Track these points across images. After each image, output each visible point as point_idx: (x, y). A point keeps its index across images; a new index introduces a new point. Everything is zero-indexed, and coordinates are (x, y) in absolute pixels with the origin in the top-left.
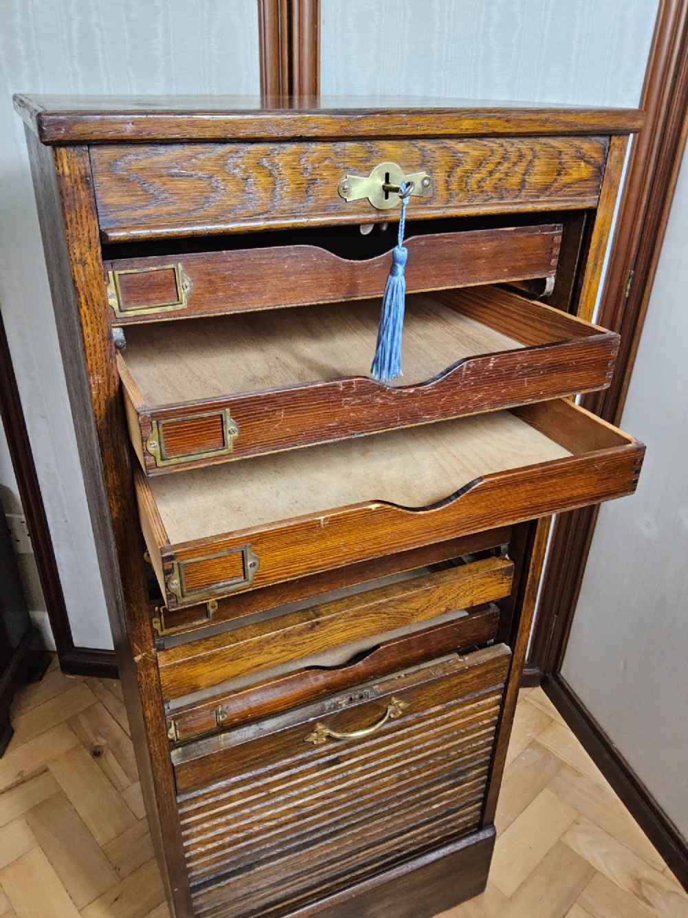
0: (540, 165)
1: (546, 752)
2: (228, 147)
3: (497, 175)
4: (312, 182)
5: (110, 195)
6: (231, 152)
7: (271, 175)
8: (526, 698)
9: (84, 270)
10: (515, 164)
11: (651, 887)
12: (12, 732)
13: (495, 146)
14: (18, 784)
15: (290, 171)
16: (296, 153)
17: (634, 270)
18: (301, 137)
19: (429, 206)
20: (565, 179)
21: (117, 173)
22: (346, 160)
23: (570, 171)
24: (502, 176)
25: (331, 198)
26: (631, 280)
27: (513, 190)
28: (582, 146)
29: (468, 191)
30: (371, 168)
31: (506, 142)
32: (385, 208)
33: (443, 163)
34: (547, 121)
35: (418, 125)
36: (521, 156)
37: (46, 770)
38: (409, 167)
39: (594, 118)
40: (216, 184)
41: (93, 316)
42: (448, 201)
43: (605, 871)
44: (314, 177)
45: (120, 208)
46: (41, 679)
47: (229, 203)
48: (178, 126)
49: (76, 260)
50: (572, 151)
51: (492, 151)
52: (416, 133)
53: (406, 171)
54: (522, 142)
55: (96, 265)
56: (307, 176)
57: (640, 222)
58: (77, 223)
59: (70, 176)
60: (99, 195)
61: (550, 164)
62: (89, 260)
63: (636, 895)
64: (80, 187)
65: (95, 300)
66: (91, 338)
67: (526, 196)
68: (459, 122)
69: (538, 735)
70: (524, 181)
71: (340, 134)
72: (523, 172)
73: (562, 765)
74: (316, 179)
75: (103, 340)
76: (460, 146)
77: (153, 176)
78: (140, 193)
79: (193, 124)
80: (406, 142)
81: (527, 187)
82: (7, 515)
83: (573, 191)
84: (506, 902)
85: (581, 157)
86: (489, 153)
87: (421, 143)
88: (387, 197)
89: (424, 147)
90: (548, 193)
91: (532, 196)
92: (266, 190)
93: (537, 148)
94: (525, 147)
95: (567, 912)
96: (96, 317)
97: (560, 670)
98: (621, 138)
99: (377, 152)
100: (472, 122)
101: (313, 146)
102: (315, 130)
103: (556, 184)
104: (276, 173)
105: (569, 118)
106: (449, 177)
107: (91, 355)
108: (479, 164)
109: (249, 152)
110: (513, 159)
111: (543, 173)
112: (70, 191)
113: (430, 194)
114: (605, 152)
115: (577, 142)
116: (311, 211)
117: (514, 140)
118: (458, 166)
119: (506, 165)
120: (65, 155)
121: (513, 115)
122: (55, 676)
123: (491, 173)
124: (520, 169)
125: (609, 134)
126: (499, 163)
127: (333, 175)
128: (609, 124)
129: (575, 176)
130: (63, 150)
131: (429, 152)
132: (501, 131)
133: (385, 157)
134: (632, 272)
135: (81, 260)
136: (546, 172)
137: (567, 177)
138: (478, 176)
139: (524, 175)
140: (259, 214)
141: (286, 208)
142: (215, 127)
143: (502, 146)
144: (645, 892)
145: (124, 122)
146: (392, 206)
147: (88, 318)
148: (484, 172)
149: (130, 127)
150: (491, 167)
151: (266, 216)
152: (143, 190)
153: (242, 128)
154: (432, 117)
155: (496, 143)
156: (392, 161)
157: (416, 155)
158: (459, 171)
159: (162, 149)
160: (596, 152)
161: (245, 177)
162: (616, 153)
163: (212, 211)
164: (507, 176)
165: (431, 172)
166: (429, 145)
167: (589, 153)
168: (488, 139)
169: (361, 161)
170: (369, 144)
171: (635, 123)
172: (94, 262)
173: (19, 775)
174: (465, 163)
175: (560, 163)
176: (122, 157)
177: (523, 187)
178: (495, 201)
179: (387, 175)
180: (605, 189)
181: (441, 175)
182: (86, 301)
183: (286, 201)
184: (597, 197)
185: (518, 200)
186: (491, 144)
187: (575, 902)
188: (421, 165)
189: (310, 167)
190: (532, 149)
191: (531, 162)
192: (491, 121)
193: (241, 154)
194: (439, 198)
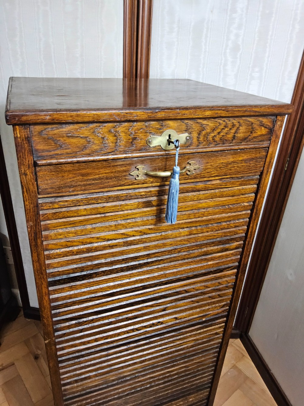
0: (242, 129)
1: (240, 371)
2: (95, 124)
3: (222, 134)
4: (135, 139)
5: (39, 146)
6: (97, 126)
7: (115, 136)
8: (232, 344)
9: (26, 178)
10: (230, 129)
13: (221, 122)
15: (124, 134)
16: (127, 126)
17: (289, 158)
18: (129, 120)
19: (189, 148)
20: (255, 135)
21: (43, 136)
22: (151, 129)
23: (257, 131)
24: (224, 134)
25: (143, 146)
26: (288, 163)
27: (229, 140)
28: (263, 120)
29: (208, 141)
30: (162, 132)
31: (227, 119)
32: (168, 149)
33: (196, 129)
34: (246, 111)
35: (184, 114)
36: (234, 126)
37: (13, 364)
38: (180, 131)
39: (269, 109)
40: (89, 140)
41: (30, 197)
42: (198, 146)
44: (135, 137)
45: (43, 151)
46: (15, 320)
47: (95, 148)
48: (71, 116)
49: (22, 173)
50: (258, 123)
51: (220, 123)
52: (184, 117)
53: (179, 133)
54: (234, 119)
55: (31, 175)
56: (132, 136)
57: (293, 137)
58: (23, 158)
59: (20, 137)
60: (34, 145)
61: (247, 129)
62: (28, 173)
64: (25, 142)
65: (31, 190)
66: (28, 206)
67: (235, 142)
68: (204, 113)
69: (237, 363)
70: (235, 136)
71: (148, 119)
72: (234, 132)
73: (247, 378)
74: (136, 138)
75: (34, 207)
76: (205, 122)
77: (59, 137)
78: (53, 144)
79: (78, 116)
80: (179, 121)
81: (236, 139)
82: (4, 247)
83: (258, 140)
85: (262, 125)
86: (218, 125)
87: (186, 122)
88: (169, 145)
89: (188, 123)
90: (246, 141)
91: (238, 143)
92: (112, 143)
93: (241, 121)
94: (235, 121)
96: (31, 198)
97: (248, 333)
98: (282, 117)
99: (165, 125)
100: (210, 112)
101: (135, 124)
102: (136, 117)
103: (250, 137)
104: (117, 135)
105: (257, 109)
106: (199, 135)
107: (28, 213)
108: (213, 130)
109: (105, 127)
110: (230, 127)
111: (243, 133)
112: (20, 144)
113: (190, 143)
114: (274, 123)
115: (261, 119)
116: (133, 151)
117: (231, 119)
118: (203, 130)
119: (226, 129)
120: (18, 129)
122: (21, 319)
123: (219, 133)
124: (233, 131)
125: (276, 115)
126: (223, 129)
127: (144, 136)
128: (276, 111)
129: (259, 133)
130: (17, 127)
131: (190, 125)
132: (224, 116)
133: (169, 127)
134: (289, 159)
135: (24, 173)
136: (245, 132)
137: (255, 134)
138: (213, 135)
139: (235, 133)
140: (109, 153)
141: (122, 150)
142: (89, 117)
143: (224, 121)
145: (46, 115)
146: (171, 149)
147: (27, 198)
148: (216, 133)
149: (48, 117)
150: (219, 131)
151: (112, 153)
152: (55, 143)
153: (101, 117)
154: (192, 111)
155: (221, 120)
156: (172, 129)
157: (184, 127)
158: (204, 132)
159: (64, 126)
160: (270, 123)
161: (103, 137)
162: (279, 123)
163: (87, 151)
164: (226, 134)
165: (190, 133)
166: (190, 122)
167: (266, 123)
168: (218, 119)
169: (158, 129)
170: (161, 122)
171: (288, 111)
172: (31, 174)
173: (1, 366)
174: (207, 129)
175: (252, 128)
176: (45, 129)
177: (234, 139)
178: (220, 145)
179: (170, 135)
180: (273, 139)
181: (195, 135)
182: (27, 191)
183: (122, 147)
184: (269, 142)
185: (231, 144)
186: (219, 121)
188: (186, 131)
189: (133, 132)
190: (239, 122)
191: (238, 128)
192: (219, 112)
193: (101, 127)
194: (194, 144)
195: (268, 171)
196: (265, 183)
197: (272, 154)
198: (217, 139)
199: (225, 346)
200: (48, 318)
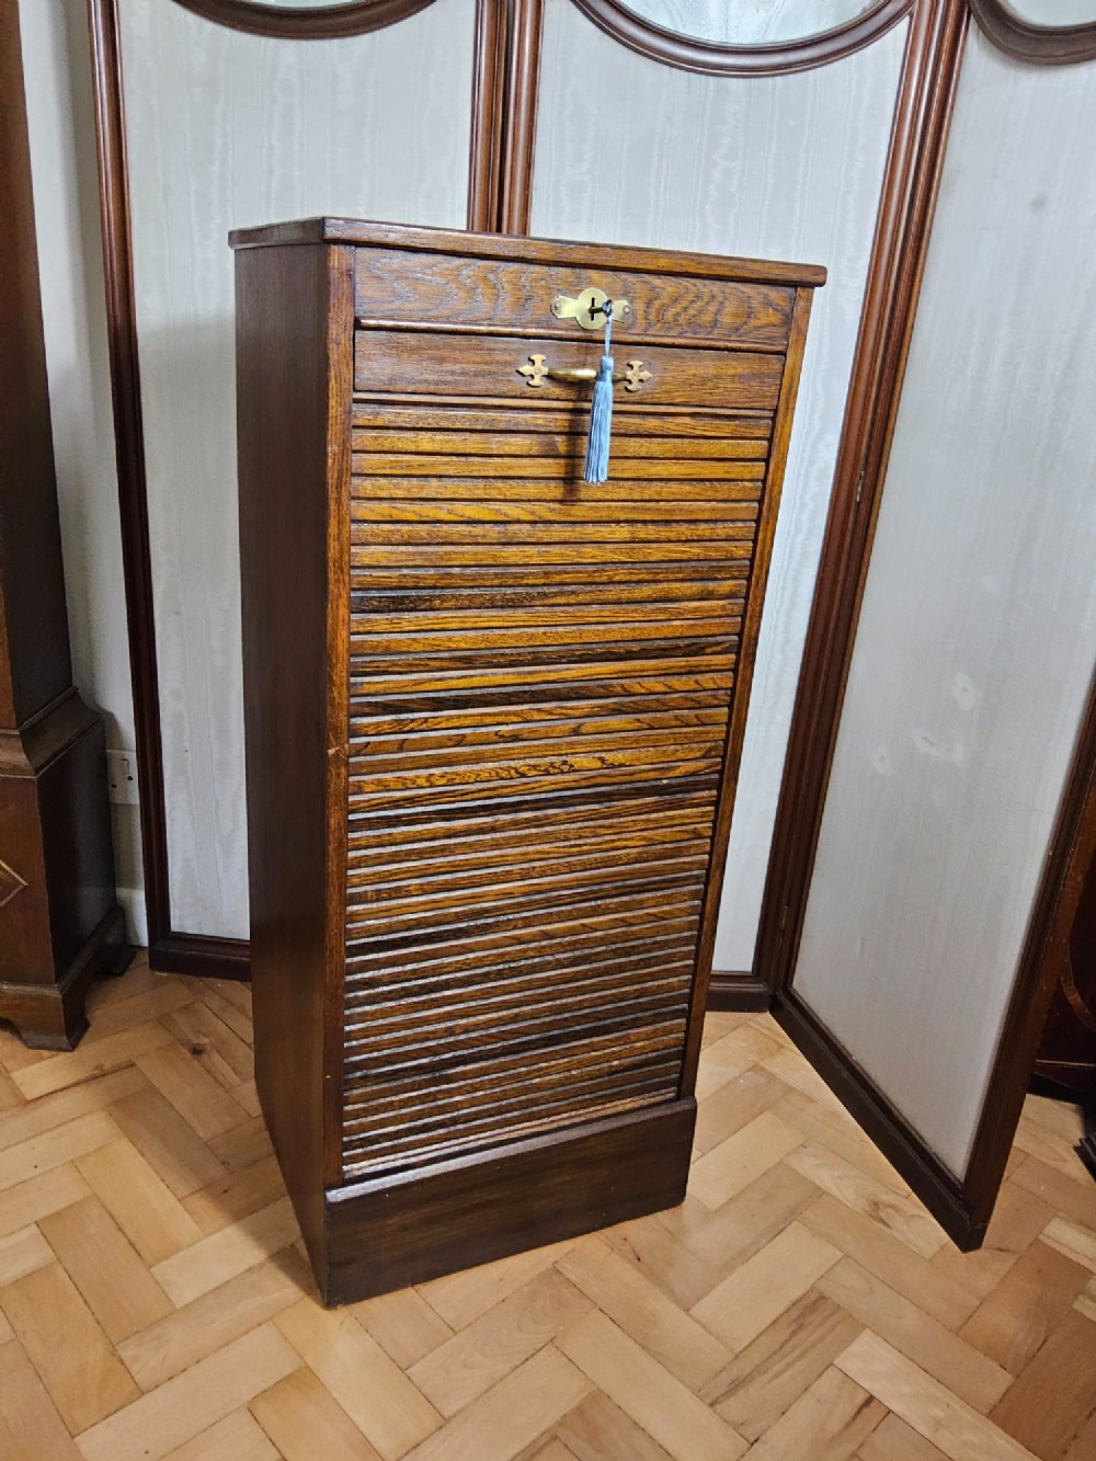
0: (730, 308)
1: (771, 1077)
2: (462, 261)
3: (691, 312)
4: (529, 298)
5: (366, 290)
6: (465, 265)
7: (494, 287)
8: (750, 1022)
9: (338, 349)
10: (707, 303)
11: (890, 1211)
12: (87, 1025)
13: (689, 285)
14: (95, 1077)
15: (511, 286)
16: (517, 272)
17: (864, 470)
18: (523, 258)
19: (629, 330)
20: (754, 322)
21: (374, 271)
22: (559, 282)
23: (759, 316)
24: (696, 313)
25: (545, 314)
26: (861, 482)
27: (706, 326)
28: (769, 294)
29: (665, 322)
30: (579, 292)
31: (699, 282)
32: (589, 328)
33: (642, 295)
34: (735, 267)
35: (620, 259)
36: (713, 297)
37: (133, 1065)
38: (612, 295)
39: (778, 269)
40: (448, 291)
41: (339, 391)
42: (646, 329)
43: (836, 1193)
44: (531, 294)
45: (373, 300)
46: (121, 974)
47: (459, 307)
49: (332, 339)
50: (760, 298)
51: (686, 288)
52: (618, 265)
54: (714, 284)
55: (348, 346)
56: (524, 293)
57: (869, 419)
58: (338, 309)
59: (338, 270)
60: (358, 287)
61: (740, 307)
62: (343, 341)
63: (871, 1215)
64: (344, 279)
65: (342, 376)
66: (335, 409)
67: (718, 333)
68: (656, 259)
69: (762, 1060)
70: (716, 321)
71: (555, 259)
72: (715, 311)
73: (790, 1090)
74: (533, 296)
75: (344, 413)
76: (657, 281)
78: (389, 291)
80: (610, 273)
81: (719, 325)
82: (108, 751)
83: (762, 334)
84: (708, 1215)
85: (768, 303)
86: (684, 291)
87: (624, 275)
88: (593, 319)
89: (626, 279)
90: (738, 333)
91: (723, 334)
92: (490, 300)
93: (728, 291)
94: (716, 288)
95: (785, 1228)
97: (792, 981)
98: (806, 290)
99: (585, 279)
100: (668, 261)
101: (532, 268)
102: (535, 253)
103: (745, 327)
104: (499, 286)
105: (756, 267)
106: (648, 307)
107: (332, 425)
108: (675, 300)
109: (479, 267)
110: (706, 299)
111: (733, 315)
112: (336, 281)
113: (630, 321)
114: (793, 301)
115: (764, 289)
116: (527, 323)
117: (707, 282)
118: (655, 299)
119: (699, 303)
120: (337, 253)
121: (703, 259)
122: (141, 971)
123: (685, 309)
124: (712, 308)
125: (795, 285)
126: (693, 301)
127: (547, 294)
128: (794, 276)
129: (764, 321)
130: (336, 248)
131: (630, 284)
132: (694, 272)
133: (591, 283)
134: (863, 472)
135: (336, 340)
136: (737, 314)
137: (756, 321)
138: (674, 311)
139: (716, 314)
140: (483, 320)
141: (506, 317)
143: (695, 285)
144: (883, 1215)
146: (598, 326)
147: (334, 392)
148: (679, 307)
150: (685, 303)
151: (488, 322)
152: (392, 288)
154: (634, 254)
155: (689, 282)
156: (598, 287)
157: (619, 286)
158: (657, 304)
160: (784, 301)
161: (474, 287)
162: (802, 304)
163: (445, 313)
164: (700, 313)
165: (631, 302)
166: (631, 278)
167: (776, 302)
168: (682, 278)
169: (571, 285)
170: (578, 271)
171: (817, 277)
172: (347, 343)
173: (97, 1068)
174: (662, 298)
175: (749, 307)
176: (379, 258)
177: (716, 324)
178: (689, 335)
179: (593, 299)
180: (793, 337)
181: (640, 306)
183: (507, 312)
184: (786, 342)
185: (710, 336)
186: (685, 282)
187: (795, 1219)
188: (625, 295)
189: (528, 285)
190: (723, 292)
191: (722, 303)
192: (684, 263)
193: (473, 267)
194: (638, 325)
195: (787, 408)
196: (785, 435)
197: (792, 370)
198: (682, 320)
199: (718, 873)
200: (342, 685)
